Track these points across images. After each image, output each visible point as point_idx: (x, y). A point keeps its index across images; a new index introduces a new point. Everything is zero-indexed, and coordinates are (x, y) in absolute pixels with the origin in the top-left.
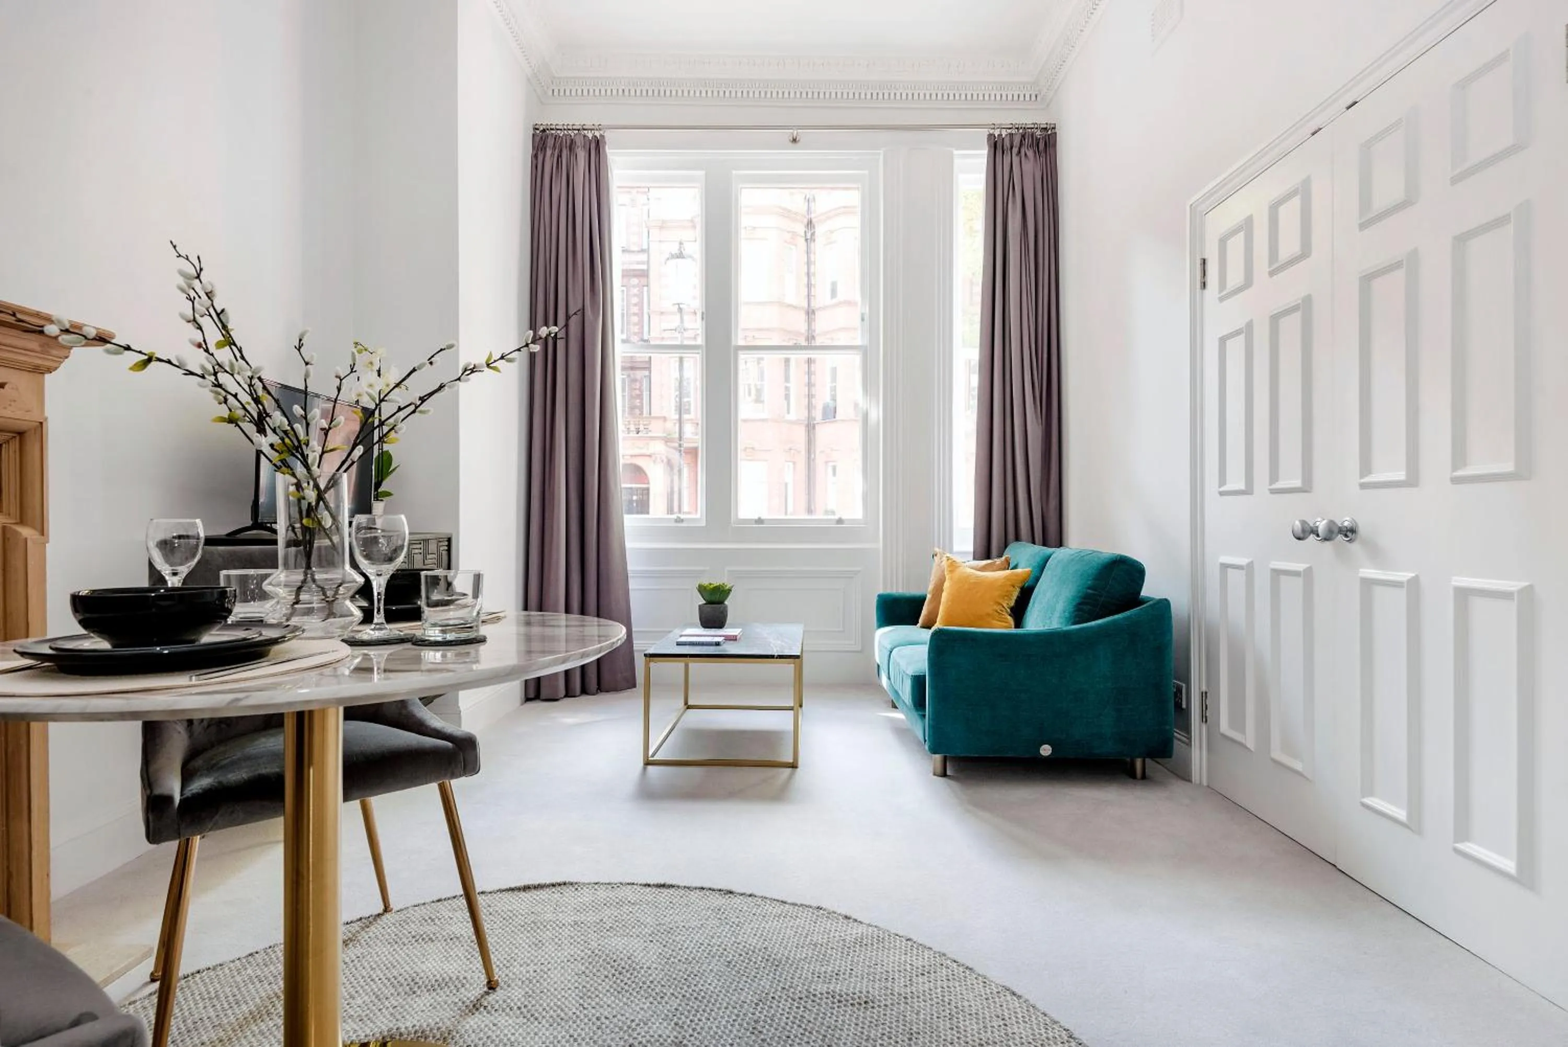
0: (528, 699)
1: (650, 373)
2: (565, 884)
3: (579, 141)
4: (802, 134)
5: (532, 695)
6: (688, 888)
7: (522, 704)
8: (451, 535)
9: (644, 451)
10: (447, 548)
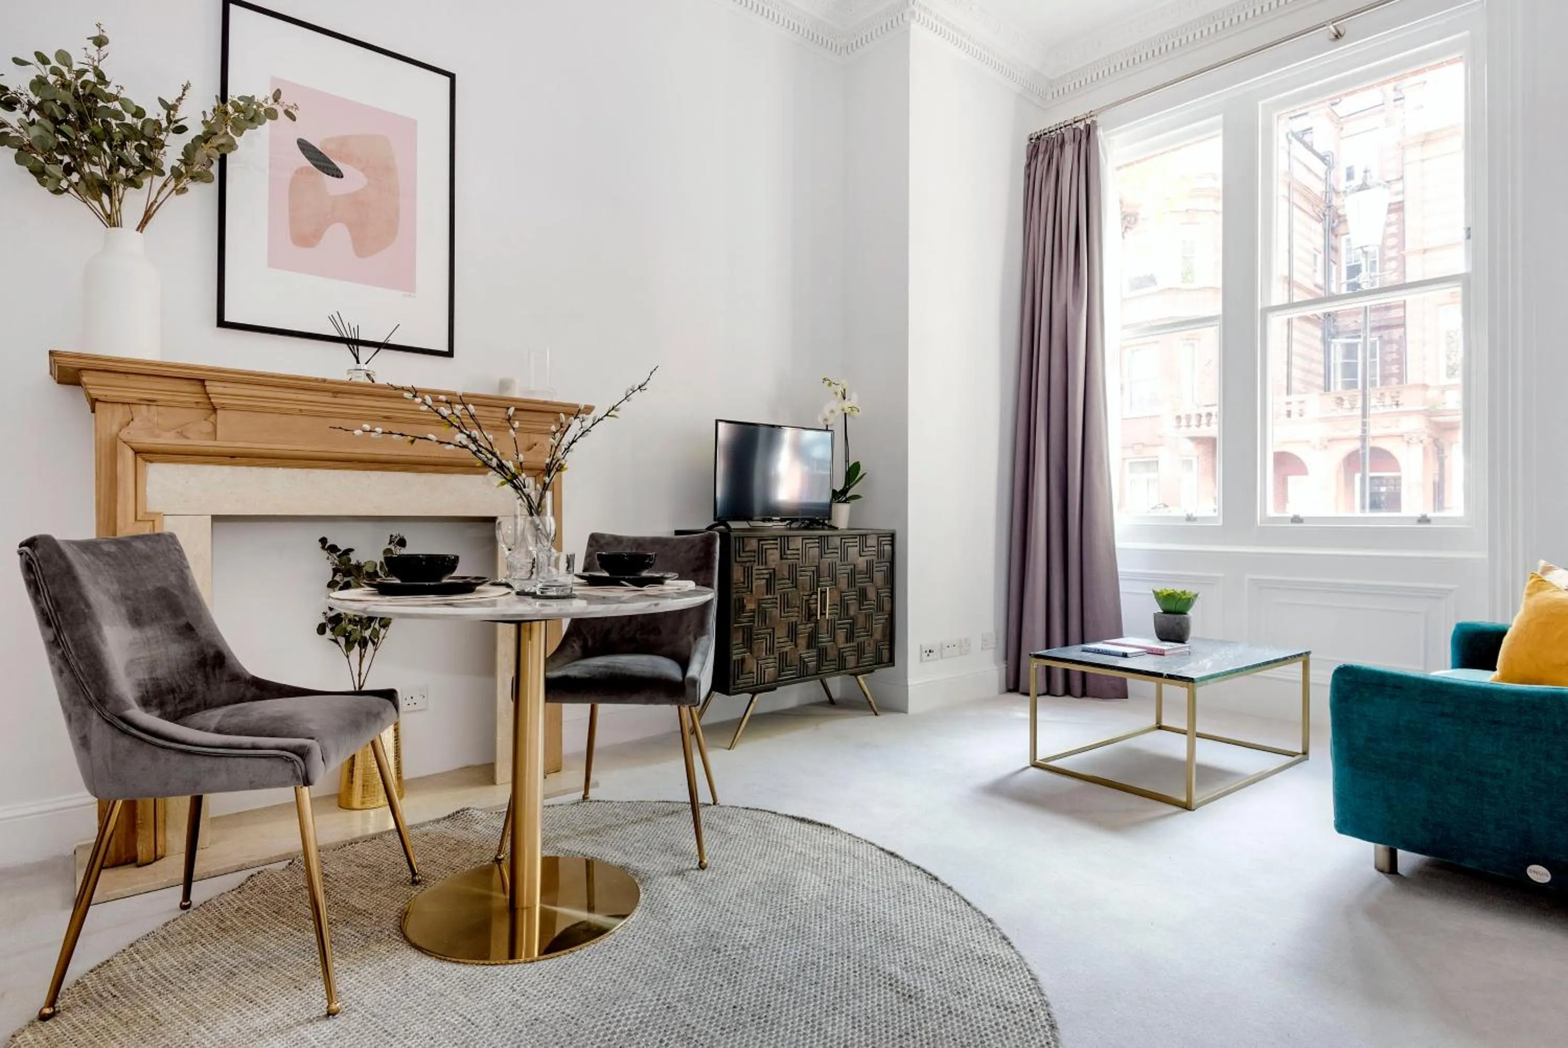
0: (1009, 691)
1: (1405, 330)
2: (829, 826)
3: (1068, 136)
4: (1343, 25)
5: (1011, 687)
6: (908, 863)
7: (1000, 693)
8: (895, 531)
9: (1393, 431)
10: (890, 542)
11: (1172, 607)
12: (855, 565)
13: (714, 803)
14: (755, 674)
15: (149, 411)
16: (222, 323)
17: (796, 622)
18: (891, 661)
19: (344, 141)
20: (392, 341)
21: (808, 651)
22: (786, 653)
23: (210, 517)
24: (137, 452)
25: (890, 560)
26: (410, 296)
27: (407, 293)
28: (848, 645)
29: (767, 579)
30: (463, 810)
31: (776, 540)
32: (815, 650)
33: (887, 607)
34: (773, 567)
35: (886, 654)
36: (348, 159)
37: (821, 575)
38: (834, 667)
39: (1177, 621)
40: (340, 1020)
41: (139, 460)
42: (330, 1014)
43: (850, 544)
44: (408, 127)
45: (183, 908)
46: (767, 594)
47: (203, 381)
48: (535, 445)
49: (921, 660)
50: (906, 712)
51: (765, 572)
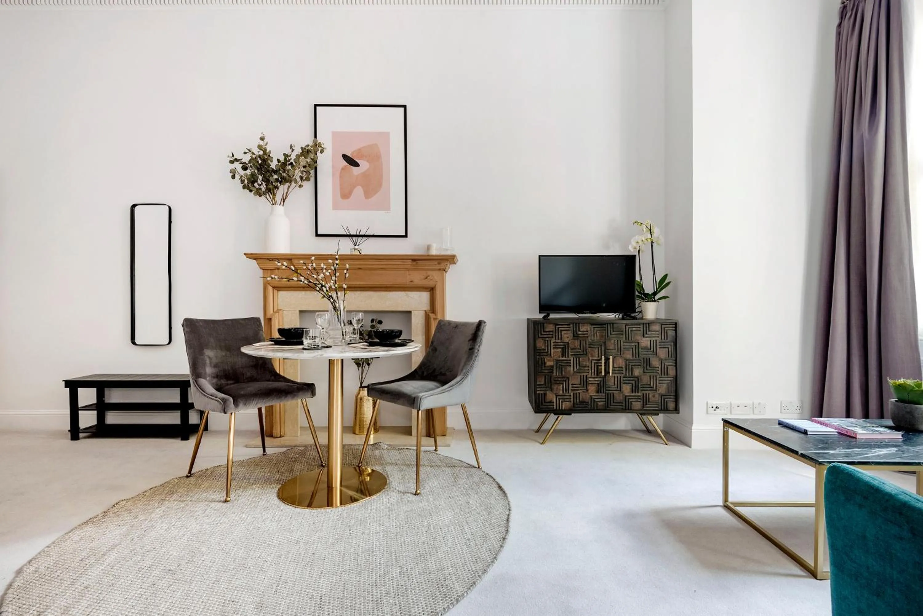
8: (678, 321)
10: (674, 329)
11: (905, 396)
12: (638, 343)
13: (479, 468)
14: (555, 404)
15: (278, 272)
16: (317, 235)
17: (586, 376)
18: (676, 410)
19: (359, 150)
20: (367, 234)
21: (597, 394)
22: (579, 393)
23: (298, 311)
24: (274, 287)
25: (674, 341)
26: (388, 212)
27: (386, 211)
28: (633, 394)
29: (562, 348)
30: (379, 443)
31: (569, 325)
32: (604, 395)
33: (672, 372)
34: (567, 341)
35: (671, 405)
36: (361, 158)
37: (608, 348)
38: (621, 407)
39: (908, 410)
40: (229, 504)
41: (275, 291)
42: (226, 501)
43: (634, 329)
44: (385, 136)
45: (264, 455)
46: (563, 357)
47: (291, 259)
48: (429, 276)
49: (707, 413)
50: (690, 447)
51: (561, 344)
